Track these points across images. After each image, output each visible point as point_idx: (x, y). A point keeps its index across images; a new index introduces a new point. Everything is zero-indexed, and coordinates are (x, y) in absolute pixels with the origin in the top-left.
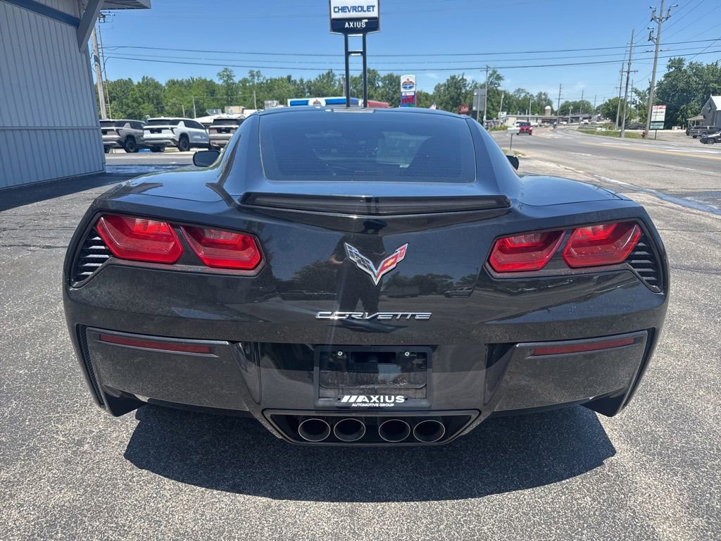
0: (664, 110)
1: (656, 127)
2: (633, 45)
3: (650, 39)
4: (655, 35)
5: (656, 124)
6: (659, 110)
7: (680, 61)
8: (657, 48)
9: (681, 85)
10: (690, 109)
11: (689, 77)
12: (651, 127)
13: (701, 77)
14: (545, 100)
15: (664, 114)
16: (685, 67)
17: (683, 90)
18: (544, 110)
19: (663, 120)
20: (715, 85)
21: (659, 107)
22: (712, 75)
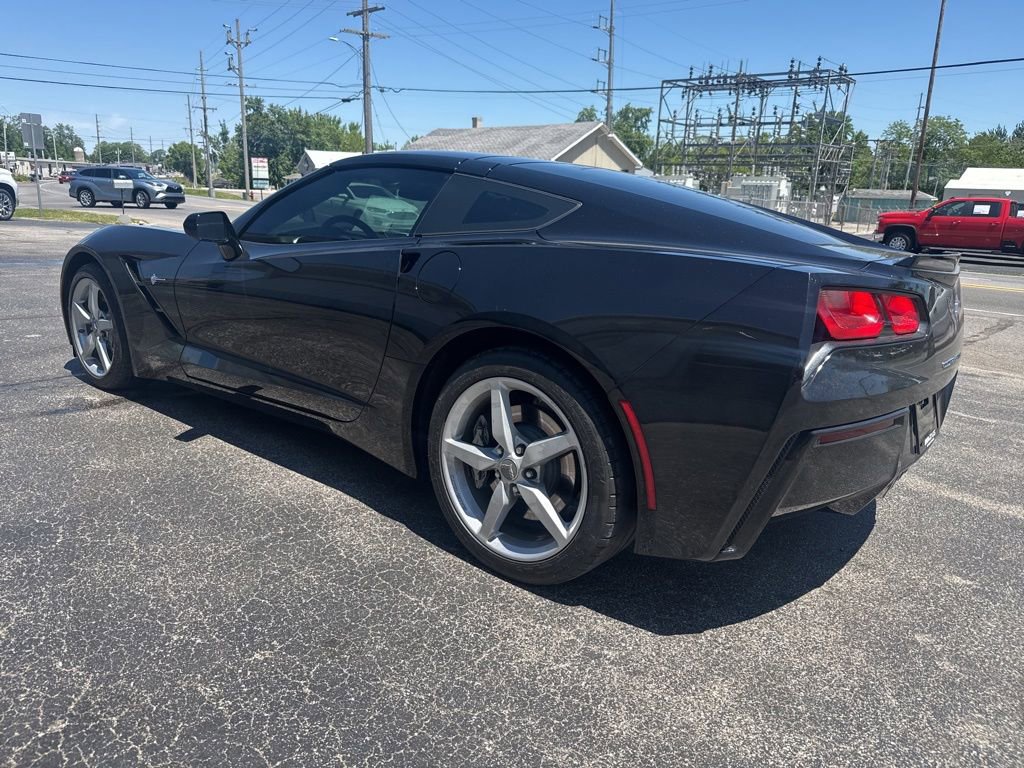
0: (266, 165)
1: (261, 186)
2: (204, 73)
3: (230, 69)
4: (235, 63)
5: (260, 181)
6: (260, 164)
7: (259, 102)
8: (241, 82)
9: (265, 133)
10: (281, 164)
11: (273, 123)
12: (255, 186)
13: (286, 125)
14: (71, 137)
15: (267, 169)
16: (265, 110)
17: (269, 140)
18: (73, 152)
19: (267, 177)
20: (303, 136)
21: (260, 159)
22: (298, 124)
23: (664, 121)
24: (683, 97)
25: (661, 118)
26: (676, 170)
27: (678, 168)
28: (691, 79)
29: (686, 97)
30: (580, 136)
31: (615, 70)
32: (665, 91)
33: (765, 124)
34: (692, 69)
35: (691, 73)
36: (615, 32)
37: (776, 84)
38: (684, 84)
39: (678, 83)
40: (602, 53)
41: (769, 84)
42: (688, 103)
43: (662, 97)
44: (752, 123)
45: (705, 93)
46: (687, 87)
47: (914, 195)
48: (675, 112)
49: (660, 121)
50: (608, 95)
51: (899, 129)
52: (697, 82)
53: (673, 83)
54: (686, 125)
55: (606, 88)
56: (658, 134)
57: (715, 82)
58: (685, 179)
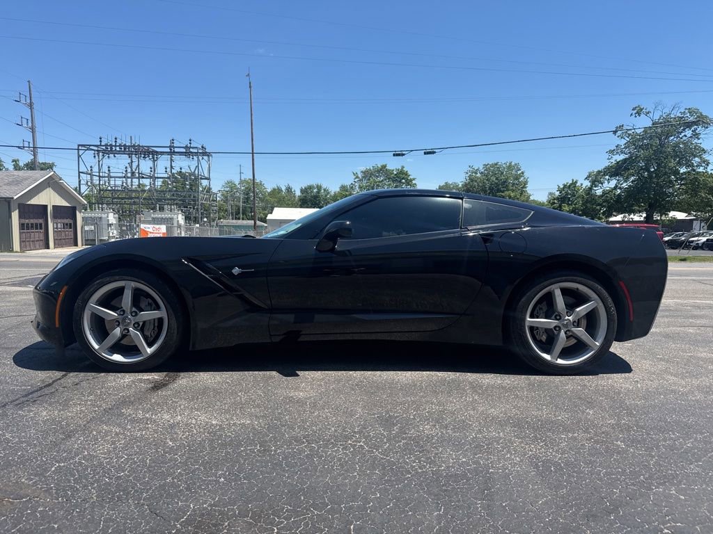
23: (82, 173)
24: (95, 157)
25: (81, 171)
26: (99, 207)
27: (100, 206)
28: (101, 145)
29: (97, 157)
30: (36, 181)
31: (37, 134)
32: (81, 152)
33: (158, 178)
34: (100, 138)
35: (101, 141)
36: (34, 106)
37: (162, 153)
38: (96, 148)
39: (92, 147)
40: (24, 121)
41: (157, 153)
42: (99, 161)
43: (79, 156)
44: (150, 177)
45: (112, 155)
46: (98, 151)
47: (255, 223)
48: (91, 167)
49: (79, 172)
50: (34, 151)
51: (230, 184)
52: (104, 148)
53: (88, 147)
54: (99, 176)
55: (31, 146)
56: (80, 181)
57: (118, 149)
58: (108, 214)
